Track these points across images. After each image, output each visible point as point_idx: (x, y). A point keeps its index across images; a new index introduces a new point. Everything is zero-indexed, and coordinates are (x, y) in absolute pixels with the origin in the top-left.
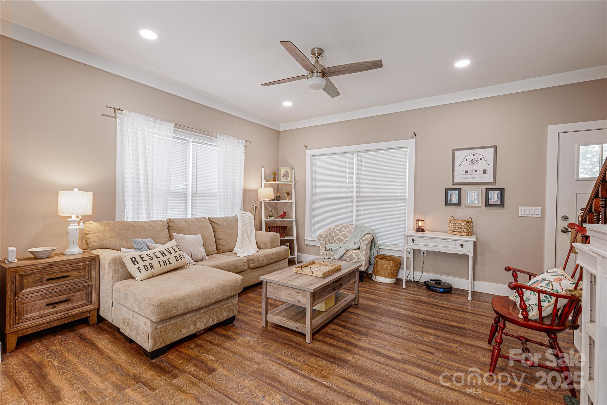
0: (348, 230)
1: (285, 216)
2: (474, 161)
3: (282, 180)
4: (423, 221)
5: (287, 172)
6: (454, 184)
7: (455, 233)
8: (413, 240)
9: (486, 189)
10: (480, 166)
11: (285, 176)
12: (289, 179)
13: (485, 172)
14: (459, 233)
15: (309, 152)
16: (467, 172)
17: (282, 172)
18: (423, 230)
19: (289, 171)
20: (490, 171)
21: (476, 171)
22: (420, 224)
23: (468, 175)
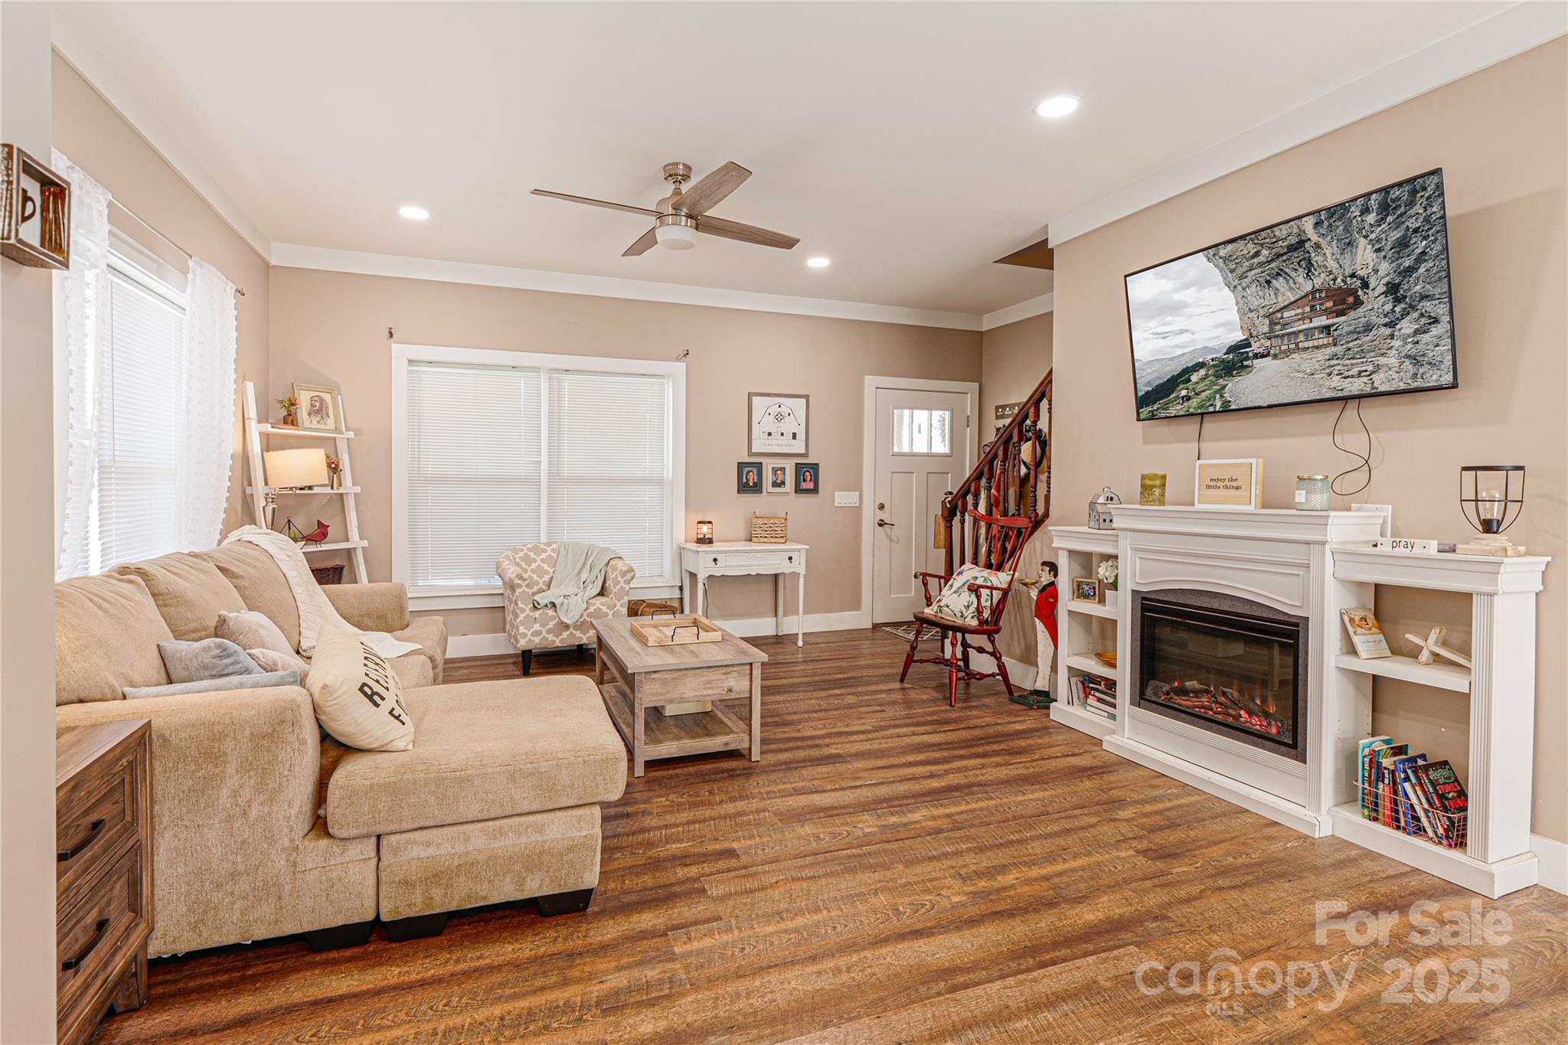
0: (544, 556)
1: (325, 535)
2: (779, 417)
3: (307, 424)
4: (710, 522)
5: (322, 400)
6: (750, 454)
7: (765, 540)
8: (715, 560)
9: (797, 464)
10: (789, 426)
11: (317, 412)
12: (331, 423)
13: (794, 436)
14: (773, 540)
15: (400, 352)
16: (770, 434)
17: (304, 399)
18: (710, 541)
19: (327, 397)
20: (801, 436)
21: (782, 434)
22: (705, 528)
23: (772, 440)
